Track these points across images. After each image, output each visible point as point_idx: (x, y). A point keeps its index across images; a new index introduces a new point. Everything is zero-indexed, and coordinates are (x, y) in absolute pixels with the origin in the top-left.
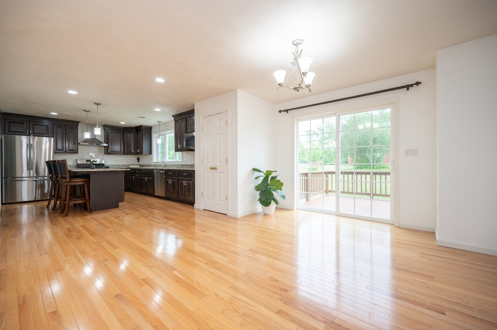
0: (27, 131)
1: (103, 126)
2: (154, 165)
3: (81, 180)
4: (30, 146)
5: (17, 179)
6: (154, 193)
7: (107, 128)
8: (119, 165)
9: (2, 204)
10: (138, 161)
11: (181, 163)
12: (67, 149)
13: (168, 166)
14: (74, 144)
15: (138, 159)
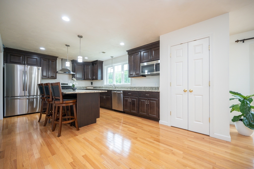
0: (22, 62)
1: (71, 61)
2: (105, 87)
3: (71, 102)
4: (25, 73)
5: (16, 98)
6: (112, 108)
7: (74, 62)
8: (81, 87)
9: (4, 117)
10: (92, 85)
11: (130, 86)
12: (50, 76)
13: (118, 88)
14: (54, 72)
15: (92, 83)
